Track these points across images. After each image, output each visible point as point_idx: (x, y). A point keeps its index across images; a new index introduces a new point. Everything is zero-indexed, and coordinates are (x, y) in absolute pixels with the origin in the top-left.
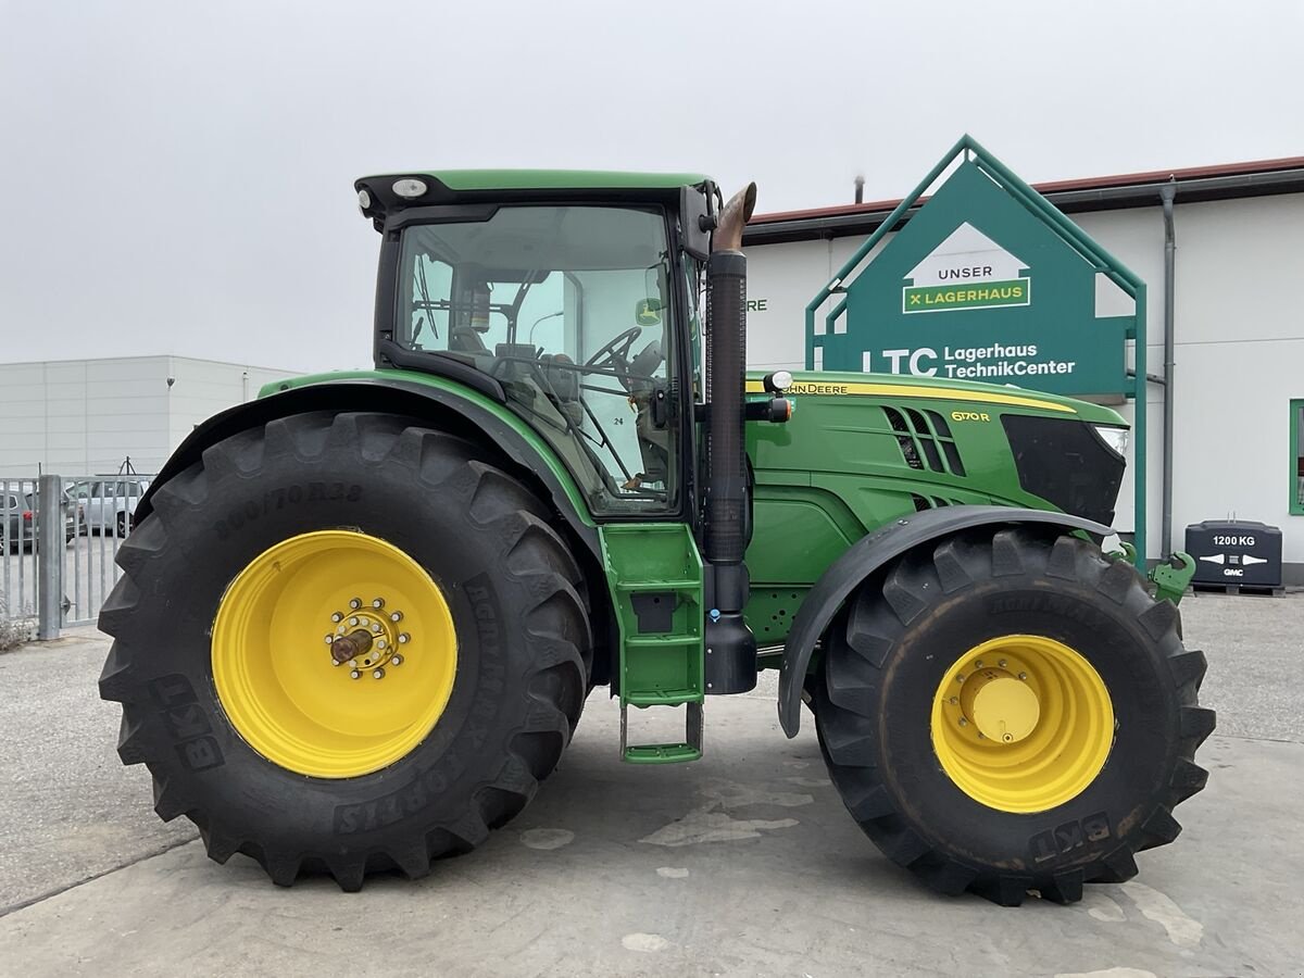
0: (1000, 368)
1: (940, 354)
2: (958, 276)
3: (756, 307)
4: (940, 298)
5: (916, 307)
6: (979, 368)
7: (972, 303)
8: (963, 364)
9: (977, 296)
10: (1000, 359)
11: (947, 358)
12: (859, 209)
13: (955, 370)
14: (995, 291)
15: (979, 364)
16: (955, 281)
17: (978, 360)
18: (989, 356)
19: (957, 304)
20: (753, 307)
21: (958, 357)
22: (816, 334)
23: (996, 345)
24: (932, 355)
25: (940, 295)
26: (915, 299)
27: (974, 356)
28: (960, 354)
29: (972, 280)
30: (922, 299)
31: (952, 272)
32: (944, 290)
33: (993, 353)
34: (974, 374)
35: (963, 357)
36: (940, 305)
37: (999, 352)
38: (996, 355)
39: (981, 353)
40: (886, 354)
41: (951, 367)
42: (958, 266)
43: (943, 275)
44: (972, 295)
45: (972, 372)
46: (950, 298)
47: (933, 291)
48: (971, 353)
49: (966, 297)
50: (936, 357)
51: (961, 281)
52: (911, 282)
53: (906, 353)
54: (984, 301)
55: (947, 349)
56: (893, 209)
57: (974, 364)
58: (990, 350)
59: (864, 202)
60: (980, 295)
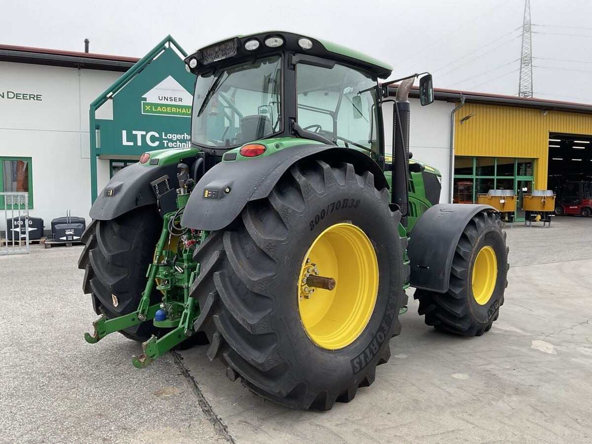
0: (187, 144)
1: (161, 135)
2: (167, 100)
3: (35, 98)
4: (159, 109)
5: (148, 112)
6: (178, 143)
7: (174, 113)
8: (171, 141)
9: (176, 111)
10: (187, 140)
11: (164, 137)
12: (86, 56)
13: (167, 143)
14: (184, 109)
15: (178, 142)
16: (165, 102)
17: (177, 139)
18: (182, 138)
19: (167, 113)
20: (33, 98)
21: (169, 138)
22: (96, 118)
23: (185, 134)
24: (157, 135)
25: (159, 107)
26: (148, 108)
27: (176, 138)
28: (170, 136)
29: (173, 103)
30: (151, 108)
31: (165, 97)
32: (162, 105)
33: (184, 137)
34: (176, 146)
35: (171, 138)
36: (159, 112)
37: (187, 137)
38: (185, 138)
39: (179, 136)
40: (134, 132)
41: (165, 142)
42: (168, 95)
43: (161, 99)
44: (174, 110)
45: (175, 145)
46: (164, 109)
47: (156, 105)
48: (174, 136)
49: (171, 110)
50: (158, 136)
51: (169, 102)
52: (145, 99)
53: (144, 133)
54: (179, 113)
55: (163, 133)
56: (136, 62)
57: (176, 141)
58: (183, 136)
59: (89, 52)
60: (178, 110)
